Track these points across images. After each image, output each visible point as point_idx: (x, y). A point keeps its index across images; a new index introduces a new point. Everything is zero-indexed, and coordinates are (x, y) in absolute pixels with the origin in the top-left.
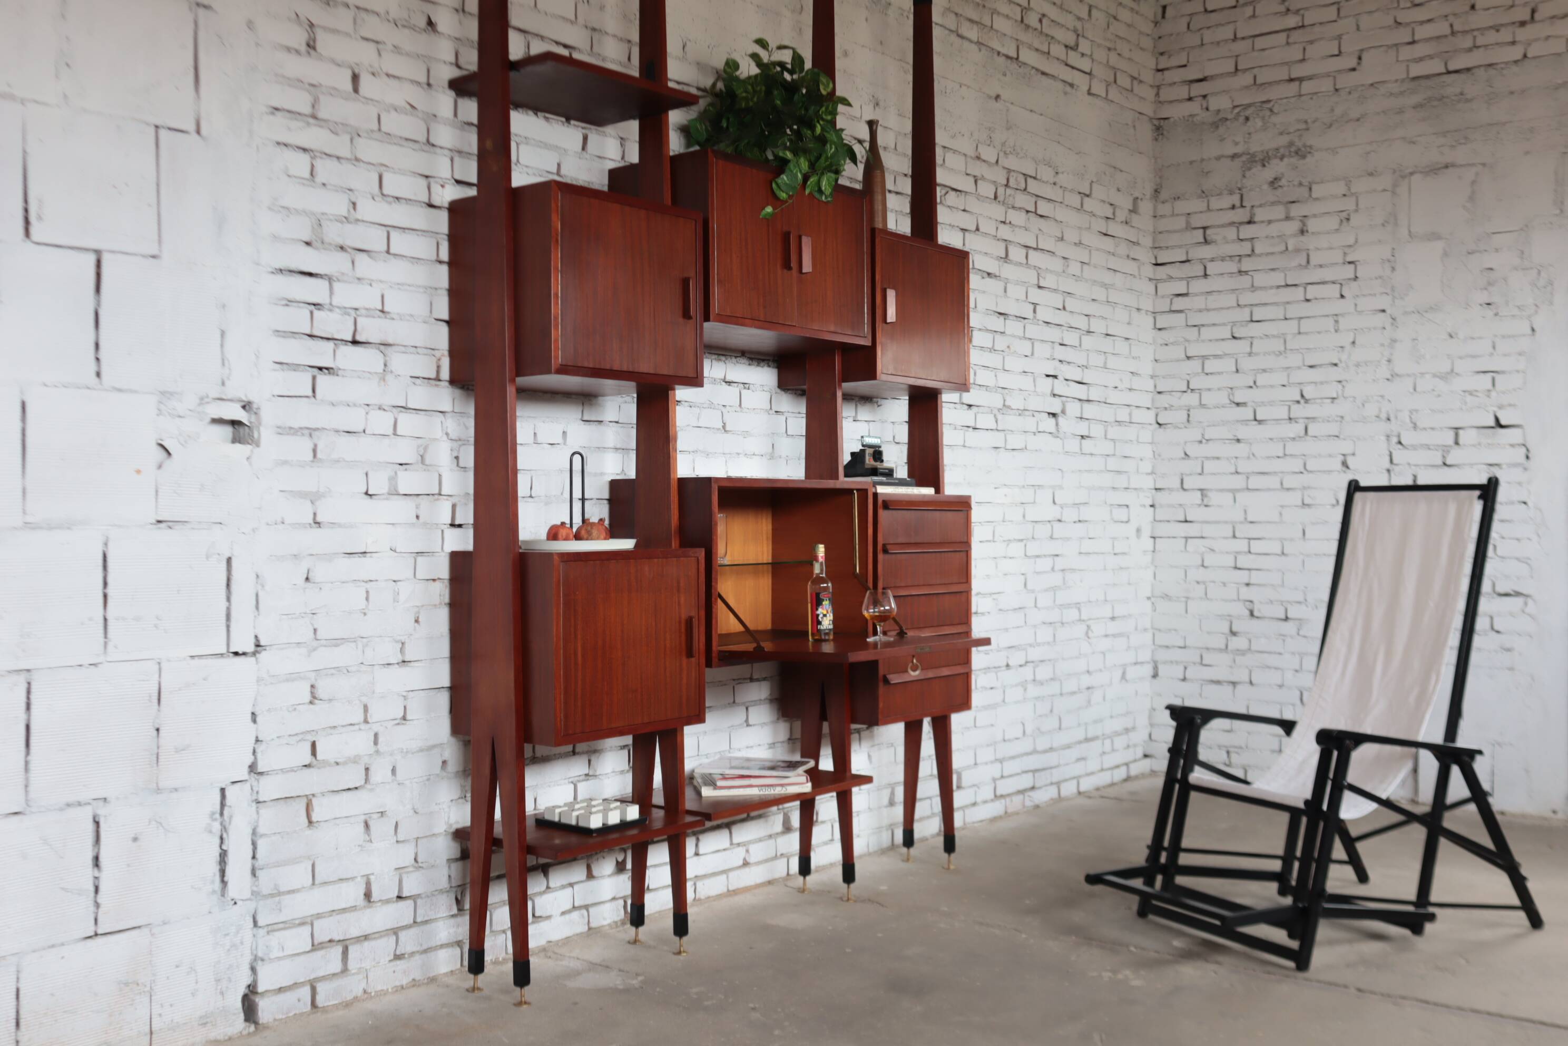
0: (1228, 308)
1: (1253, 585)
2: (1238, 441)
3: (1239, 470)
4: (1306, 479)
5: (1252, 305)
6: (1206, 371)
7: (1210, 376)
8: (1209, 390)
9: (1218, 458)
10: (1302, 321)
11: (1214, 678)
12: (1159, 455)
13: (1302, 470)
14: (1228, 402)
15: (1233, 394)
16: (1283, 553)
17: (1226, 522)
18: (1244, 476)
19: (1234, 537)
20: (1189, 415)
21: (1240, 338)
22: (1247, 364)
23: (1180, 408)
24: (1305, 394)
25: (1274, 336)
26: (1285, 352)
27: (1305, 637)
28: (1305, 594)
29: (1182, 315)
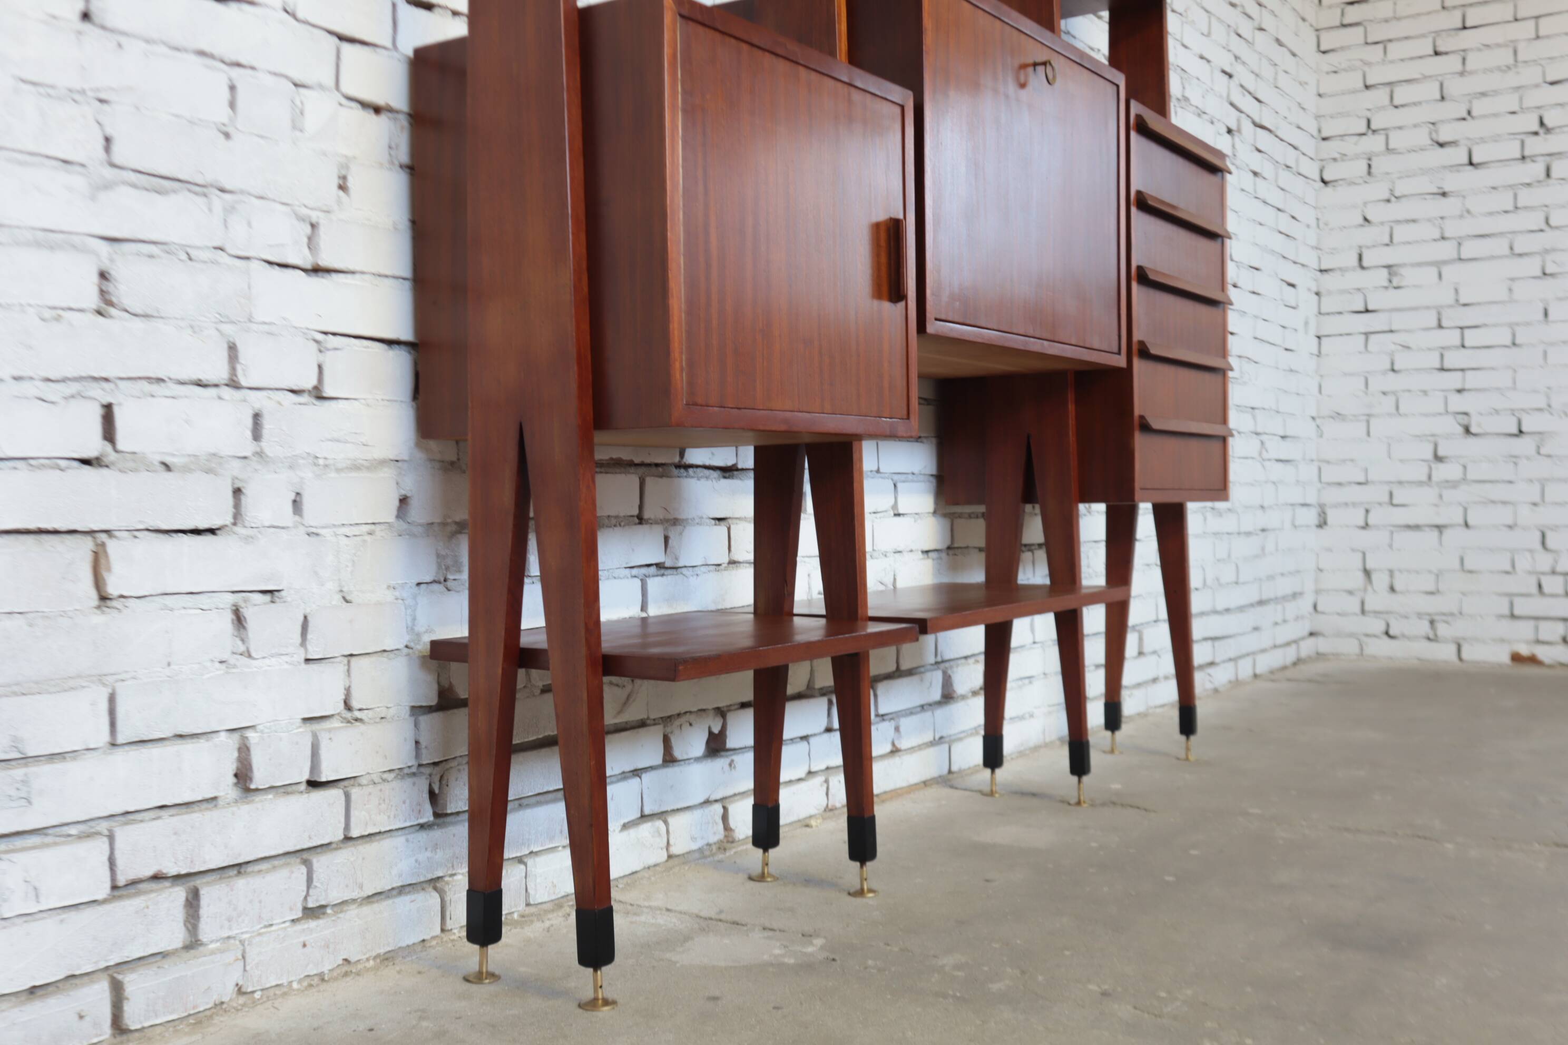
0: (1429, 13)
1: (1469, 390)
2: (1444, 194)
3: (1447, 235)
4: (1548, 239)
5: (1464, 6)
6: (1396, 102)
7: (1401, 110)
8: (1400, 128)
9: (1414, 221)
10: (1542, 22)
11: (1411, 523)
12: (1326, 224)
13: (1543, 226)
14: (1429, 142)
15: (1437, 132)
16: (1514, 344)
17: (1428, 308)
18: (1455, 243)
19: (1440, 326)
20: (1370, 166)
21: (1446, 53)
22: (1455, 87)
23: (1357, 157)
24: (1546, 121)
25: (1498, 45)
26: (1515, 66)
27: (1549, 456)
28: (1548, 397)
29: (1360, 30)
